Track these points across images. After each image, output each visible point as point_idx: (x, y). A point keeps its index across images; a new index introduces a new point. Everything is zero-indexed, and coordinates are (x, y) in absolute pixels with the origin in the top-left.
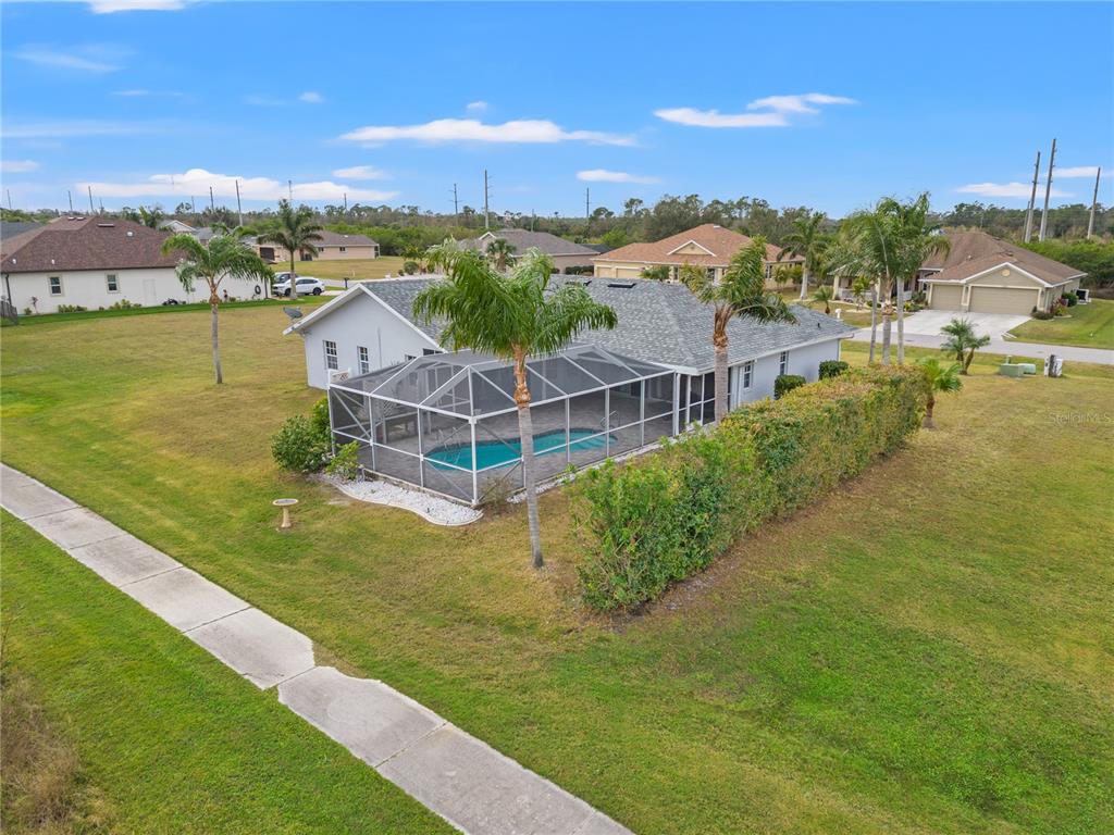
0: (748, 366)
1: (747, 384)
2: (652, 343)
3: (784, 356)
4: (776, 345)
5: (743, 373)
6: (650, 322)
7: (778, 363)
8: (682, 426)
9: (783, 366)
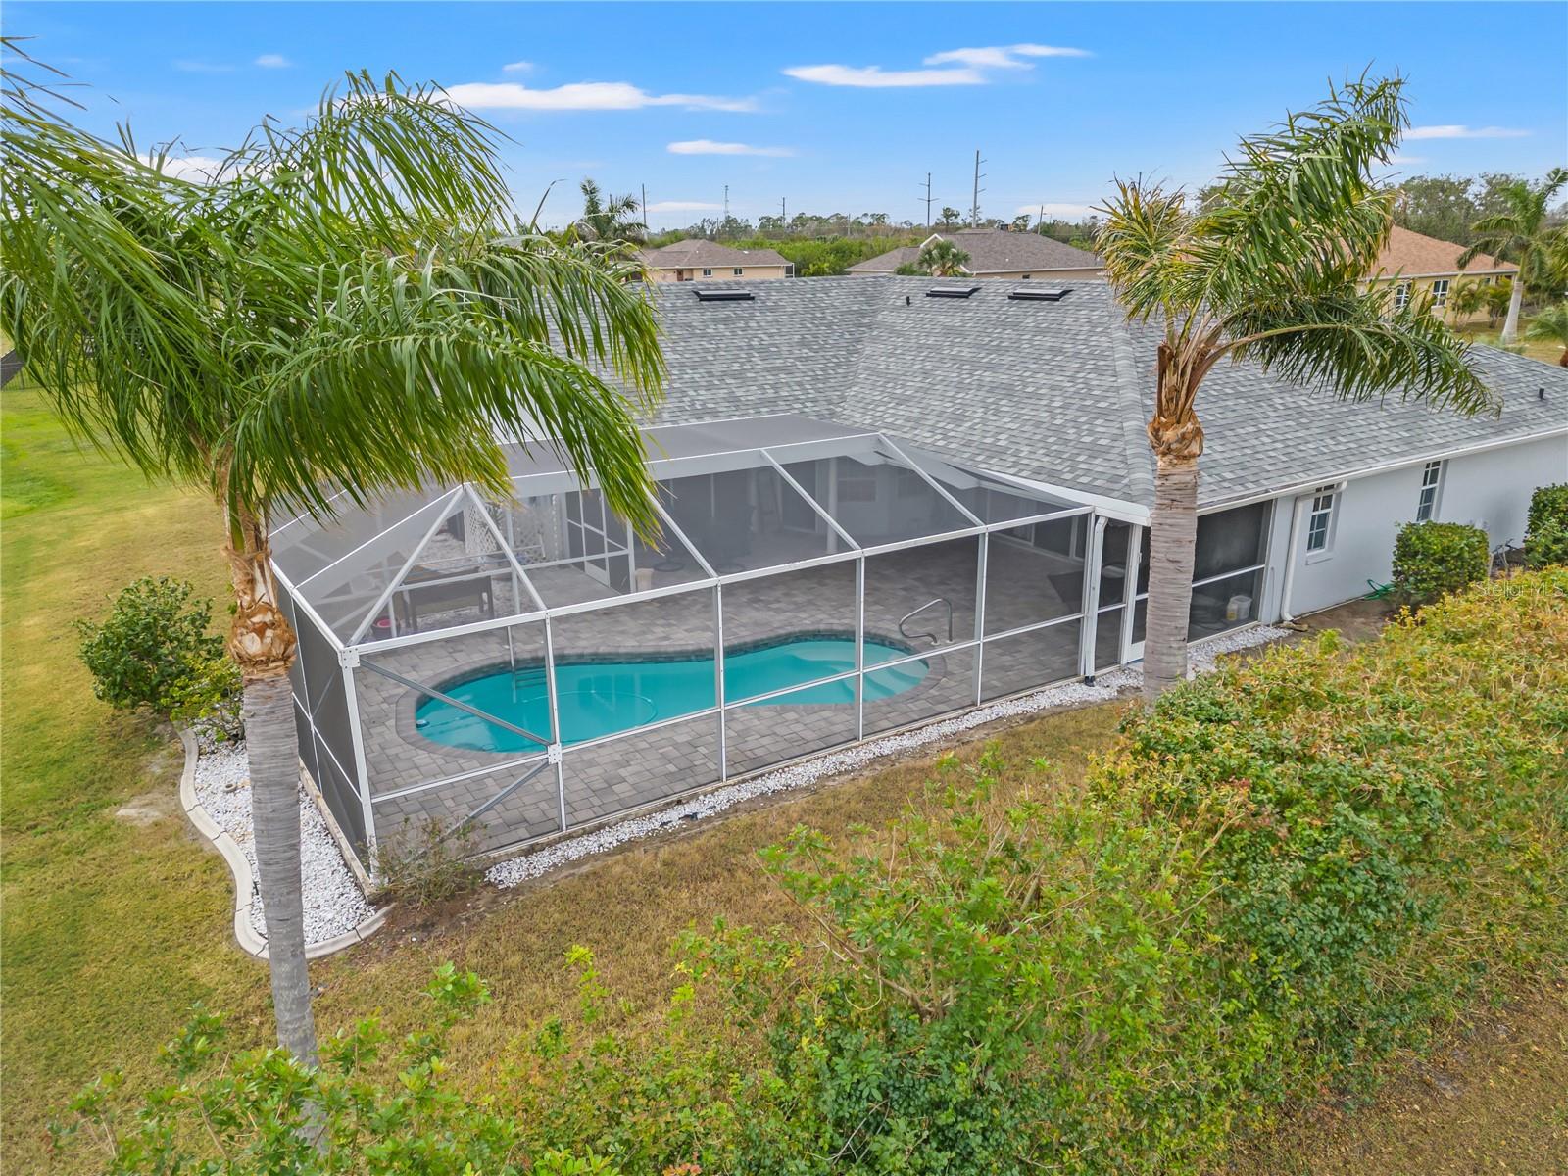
0: (1325, 497)
1: (1317, 541)
2: (1058, 431)
3: (1433, 472)
4: (1411, 445)
5: (1305, 512)
6: (1073, 379)
7: (1415, 489)
8: (1108, 654)
9: (1428, 496)
